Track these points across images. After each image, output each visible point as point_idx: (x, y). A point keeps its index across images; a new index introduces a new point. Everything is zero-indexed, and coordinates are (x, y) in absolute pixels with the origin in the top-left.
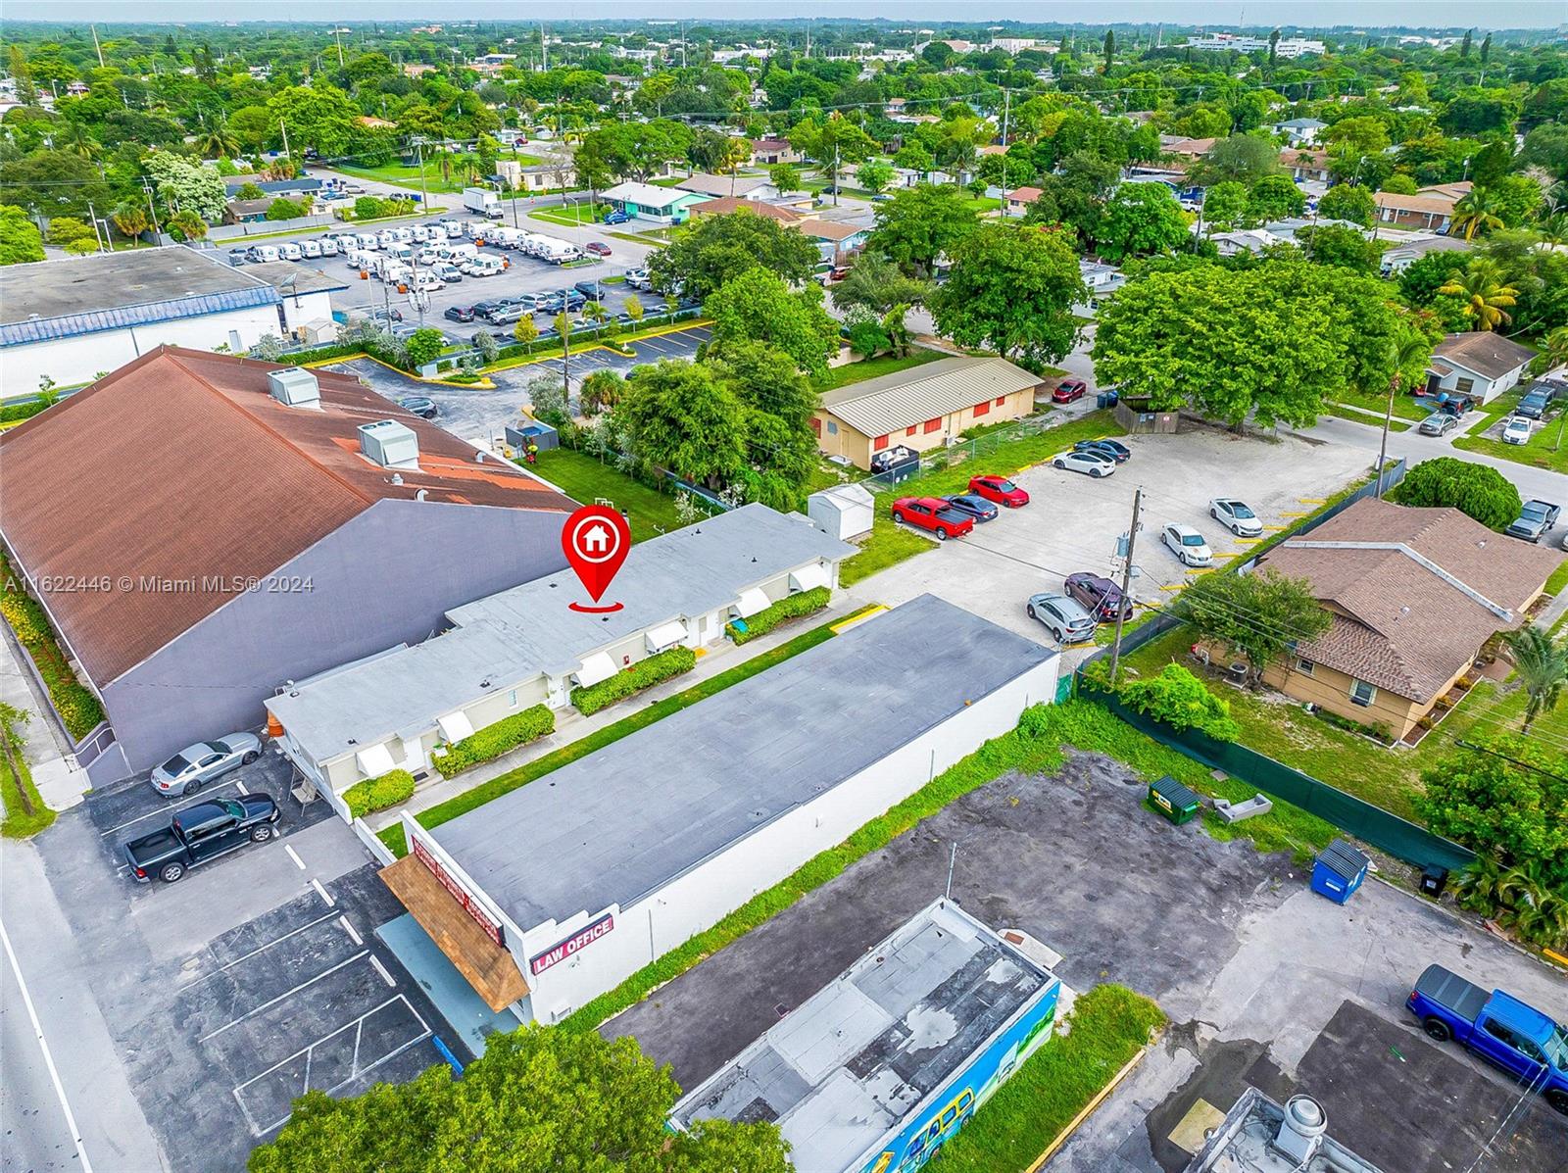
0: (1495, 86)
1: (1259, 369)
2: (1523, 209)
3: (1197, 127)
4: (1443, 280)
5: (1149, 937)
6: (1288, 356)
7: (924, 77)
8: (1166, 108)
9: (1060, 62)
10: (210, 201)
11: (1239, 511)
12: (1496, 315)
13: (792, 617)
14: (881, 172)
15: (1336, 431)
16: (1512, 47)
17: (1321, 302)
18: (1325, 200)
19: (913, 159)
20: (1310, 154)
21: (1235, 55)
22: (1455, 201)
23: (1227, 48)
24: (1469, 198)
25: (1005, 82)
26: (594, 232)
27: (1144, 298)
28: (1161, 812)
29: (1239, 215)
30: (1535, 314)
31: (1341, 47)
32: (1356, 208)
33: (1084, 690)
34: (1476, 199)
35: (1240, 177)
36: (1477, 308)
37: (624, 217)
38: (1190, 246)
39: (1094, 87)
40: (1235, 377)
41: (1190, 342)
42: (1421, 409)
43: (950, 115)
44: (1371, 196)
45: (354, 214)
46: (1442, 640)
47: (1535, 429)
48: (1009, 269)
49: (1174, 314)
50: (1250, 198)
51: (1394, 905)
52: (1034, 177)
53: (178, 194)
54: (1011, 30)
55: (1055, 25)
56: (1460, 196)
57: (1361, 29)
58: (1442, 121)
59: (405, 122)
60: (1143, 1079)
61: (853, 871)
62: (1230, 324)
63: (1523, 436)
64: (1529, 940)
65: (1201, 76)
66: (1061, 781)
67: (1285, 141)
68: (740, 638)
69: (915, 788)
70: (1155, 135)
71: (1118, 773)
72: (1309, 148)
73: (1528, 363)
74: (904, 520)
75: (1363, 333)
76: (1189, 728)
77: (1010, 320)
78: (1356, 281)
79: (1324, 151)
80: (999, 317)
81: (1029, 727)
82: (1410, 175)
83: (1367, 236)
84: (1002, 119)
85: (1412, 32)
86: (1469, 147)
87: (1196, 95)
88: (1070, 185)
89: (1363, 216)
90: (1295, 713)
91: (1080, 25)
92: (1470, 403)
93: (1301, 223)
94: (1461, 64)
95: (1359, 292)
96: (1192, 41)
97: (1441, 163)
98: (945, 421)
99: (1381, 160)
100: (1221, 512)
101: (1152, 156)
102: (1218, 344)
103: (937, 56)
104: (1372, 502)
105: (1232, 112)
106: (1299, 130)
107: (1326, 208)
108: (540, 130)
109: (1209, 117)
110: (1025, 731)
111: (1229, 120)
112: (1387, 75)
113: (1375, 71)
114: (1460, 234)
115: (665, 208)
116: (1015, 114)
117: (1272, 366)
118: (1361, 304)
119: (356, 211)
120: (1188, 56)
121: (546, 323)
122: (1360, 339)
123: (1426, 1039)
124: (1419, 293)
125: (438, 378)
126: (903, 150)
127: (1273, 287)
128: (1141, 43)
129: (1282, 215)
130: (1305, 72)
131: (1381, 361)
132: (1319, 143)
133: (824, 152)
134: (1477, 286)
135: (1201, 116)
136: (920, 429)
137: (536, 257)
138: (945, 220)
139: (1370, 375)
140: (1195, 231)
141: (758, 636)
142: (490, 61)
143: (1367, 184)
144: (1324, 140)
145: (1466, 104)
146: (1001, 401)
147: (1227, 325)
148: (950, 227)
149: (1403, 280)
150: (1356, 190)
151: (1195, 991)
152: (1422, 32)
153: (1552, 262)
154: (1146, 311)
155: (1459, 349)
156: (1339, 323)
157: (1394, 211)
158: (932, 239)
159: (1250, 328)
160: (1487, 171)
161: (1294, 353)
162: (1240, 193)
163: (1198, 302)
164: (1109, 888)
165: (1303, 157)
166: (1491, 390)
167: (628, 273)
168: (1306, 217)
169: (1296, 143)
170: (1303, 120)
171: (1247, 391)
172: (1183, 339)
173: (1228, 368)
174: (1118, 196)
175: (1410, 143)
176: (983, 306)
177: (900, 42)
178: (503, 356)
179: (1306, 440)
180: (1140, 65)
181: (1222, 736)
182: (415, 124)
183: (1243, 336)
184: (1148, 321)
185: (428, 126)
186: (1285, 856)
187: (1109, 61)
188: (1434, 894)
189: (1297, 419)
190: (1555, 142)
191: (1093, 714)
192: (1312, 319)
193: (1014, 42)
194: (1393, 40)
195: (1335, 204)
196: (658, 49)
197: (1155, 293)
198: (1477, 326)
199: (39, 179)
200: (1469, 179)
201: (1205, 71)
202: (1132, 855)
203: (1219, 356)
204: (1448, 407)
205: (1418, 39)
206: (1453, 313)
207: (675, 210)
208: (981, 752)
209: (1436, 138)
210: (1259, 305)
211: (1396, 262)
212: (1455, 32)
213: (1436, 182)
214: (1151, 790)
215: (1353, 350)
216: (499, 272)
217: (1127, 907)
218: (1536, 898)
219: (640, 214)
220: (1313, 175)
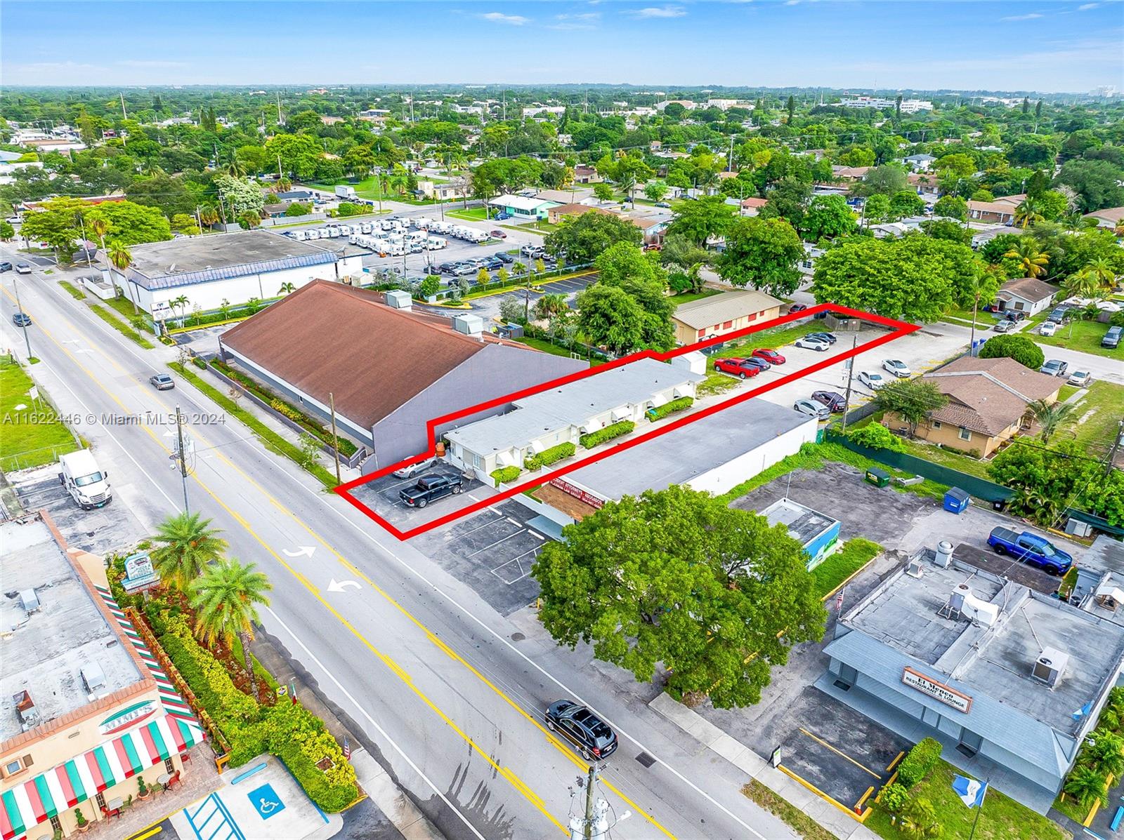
0: (1045, 133)
1: (906, 292)
2: (1057, 211)
3: (854, 160)
4: (1007, 250)
5: (873, 524)
6: (921, 285)
7: (671, 127)
8: (832, 147)
9: (758, 116)
10: (255, 205)
11: (898, 364)
12: (1037, 269)
13: (676, 411)
14: (660, 188)
15: (948, 330)
16: (1057, 106)
17: (938, 258)
18: (937, 205)
19: (678, 181)
20: (926, 177)
21: (873, 112)
22: (1016, 206)
23: (867, 106)
24: (1024, 204)
25: (725, 130)
26: (491, 225)
27: (841, 256)
28: (872, 483)
29: (885, 215)
30: (1060, 269)
31: (943, 105)
32: (956, 210)
33: (830, 437)
34: (1028, 204)
35: (884, 191)
36: (1026, 265)
37: (506, 216)
38: (857, 230)
39: (783, 133)
40: (893, 296)
41: (867, 280)
42: (995, 319)
43: (696, 152)
44: (965, 203)
45: (337, 213)
46: (1004, 414)
47: (1057, 329)
48: (763, 242)
49: (858, 265)
50: (891, 204)
51: (981, 515)
52: (754, 192)
53: (237, 200)
54: (719, 92)
55: (747, 88)
56: (1019, 203)
57: (956, 92)
58: (1009, 157)
59: (350, 156)
60: (876, 567)
61: (734, 502)
62: (889, 269)
63: (1051, 332)
64: (1041, 524)
65: (853, 126)
66: (824, 472)
67: (911, 169)
68: (654, 418)
69: (757, 474)
70: (829, 165)
71: (850, 469)
72: (926, 173)
73: (1055, 295)
74: (721, 370)
75: (961, 274)
76: (883, 449)
77: (764, 270)
78: (956, 247)
79: (935, 175)
80: (758, 269)
81: (806, 450)
82: (989, 190)
83: (963, 226)
84: (728, 155)
85: (991, 94)
86: (1024, 173)
87: (851, 139)
88: (784, 197)
89: (960, 215)
90: (933, 447)
91: (764, 88)
92: (1022, 316)
93: (922, 219)
94: (1022, 118)
95: (958, 253)
96: (844, 102)
97: (1007, 183)
98: (734, 323)
99: (971, 181)
100: (888, 366)
101: (828, 178)
102: (883, 280)
103: (674, 112)
104: (968, 358)
105: (875, 151)
106: (919, 162)
107: (938, 210)
108: (428, 162)
109: (861, 153)
110: (803, 452)
111: (874, 156)
112: (974, 125)
113: (967, 122)
114: (1019, 225)
115: (532, 210)
116: (736, 152)
117: (912, 291)
118: (959, 259)
119: (339, 211)
120: (843, 112)
121: (490, 275)
122: (959, 277)
123: (996, 555)
124: (994, 258)
125: (439, 303)
126: (671, 175)
127: (912, 251)
128: (808, 102)
129: (912, 214)
130: (921, 124)
131: (971, 289)
132: (932, 170)
133: (621, 176)
134: (1026, 253)
135: (856, 153)
136: (721, 326)
137: (462, 239)
138: (715, 216)
139: (965, 297)
140: (860, 224)
141: (661, 418)
142: (372, 114)
143: (962, 196)
144: (934, 168)
145: (1024, 146)
146: (762, 313)
147: (887, 270)
148: (718, 220)
149: (984, 250)
150: (955, 199)
151: (895, 541)
152: (998, 94)
153: (1069, 240)
154: (842, 263)
155: (1015, 287)
156: (948, 269)
157: (979, 212)
158: (708, 228)
159: (900, 272)
160: (1036, 188)
161: (924, 284)
162: (886, 201)
163: (870, 259)
164: (852, 509)
165: (922, 178)
166: (1035, 309)
167: (524, 248)
168: (926, 216)
169: (917, 170)
170: (921, 155)
171: (900, 304)
172: (864, 277)
173: (889, 292)
174: (814, 203)
175: (988, 171)
176: (749, 263)
177: (646, 101)
178: (473, 291)
179: (932, 334)
180: (811, 118)
181: (899, 450)
182: (356, 157)
183: (896, 275)
184: (844, 269)
185: (365, 159)
186: (931, 498)
187: (791, 116)
188: (1000, 510)
189: (927, 319)
190: (1075, 171)
191: (834, 447)
192: (933, 266)
193: (723, 101)
194: (979, 100)
195: (943, 207)
196: (482, 106)
197: (847, 254)
198: (1027, 275)
199: (156, 191)
200: (1025, 192)
201: (855, 123)
202: (860, 498)
203: (883, 286)
204: (1010, 318)
205: (995, 100)
206: (1013, 268)
207: (538, 211)
208: (784, 461)
209: (1004, 168)
210: (904, 260)
211: (980, 241)
212: (1020, 94)
213: (1005, 194)
214: (867, 472)
215: (955, 283)
216: (443, 247)
217: (861, 515)
218: (1042, 502)
219: (515, 214)
220: (930, 190)
